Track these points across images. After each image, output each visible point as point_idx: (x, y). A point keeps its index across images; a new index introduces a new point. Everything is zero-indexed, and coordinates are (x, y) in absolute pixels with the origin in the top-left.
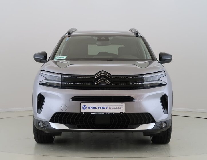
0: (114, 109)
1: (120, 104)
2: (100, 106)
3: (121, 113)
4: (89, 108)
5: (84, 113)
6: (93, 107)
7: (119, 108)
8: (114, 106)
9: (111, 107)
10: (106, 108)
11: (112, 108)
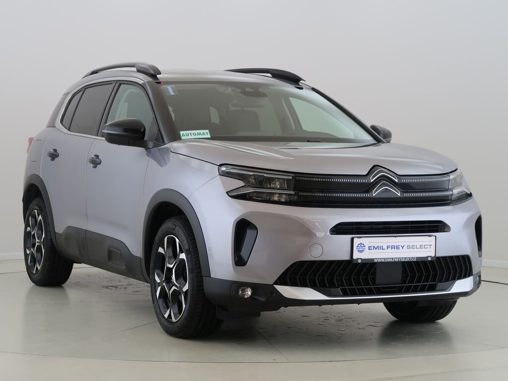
0: (416, 250)
1: (427, 237)
2: (391, 244)
3: (428, 257)
4: (370, 248)
5: (360, 261)
6: (378, 247)
7: (426, 247)
8: (415, 244)
9: (411, 244)
10: (401, 248)
11: (413, 247)
